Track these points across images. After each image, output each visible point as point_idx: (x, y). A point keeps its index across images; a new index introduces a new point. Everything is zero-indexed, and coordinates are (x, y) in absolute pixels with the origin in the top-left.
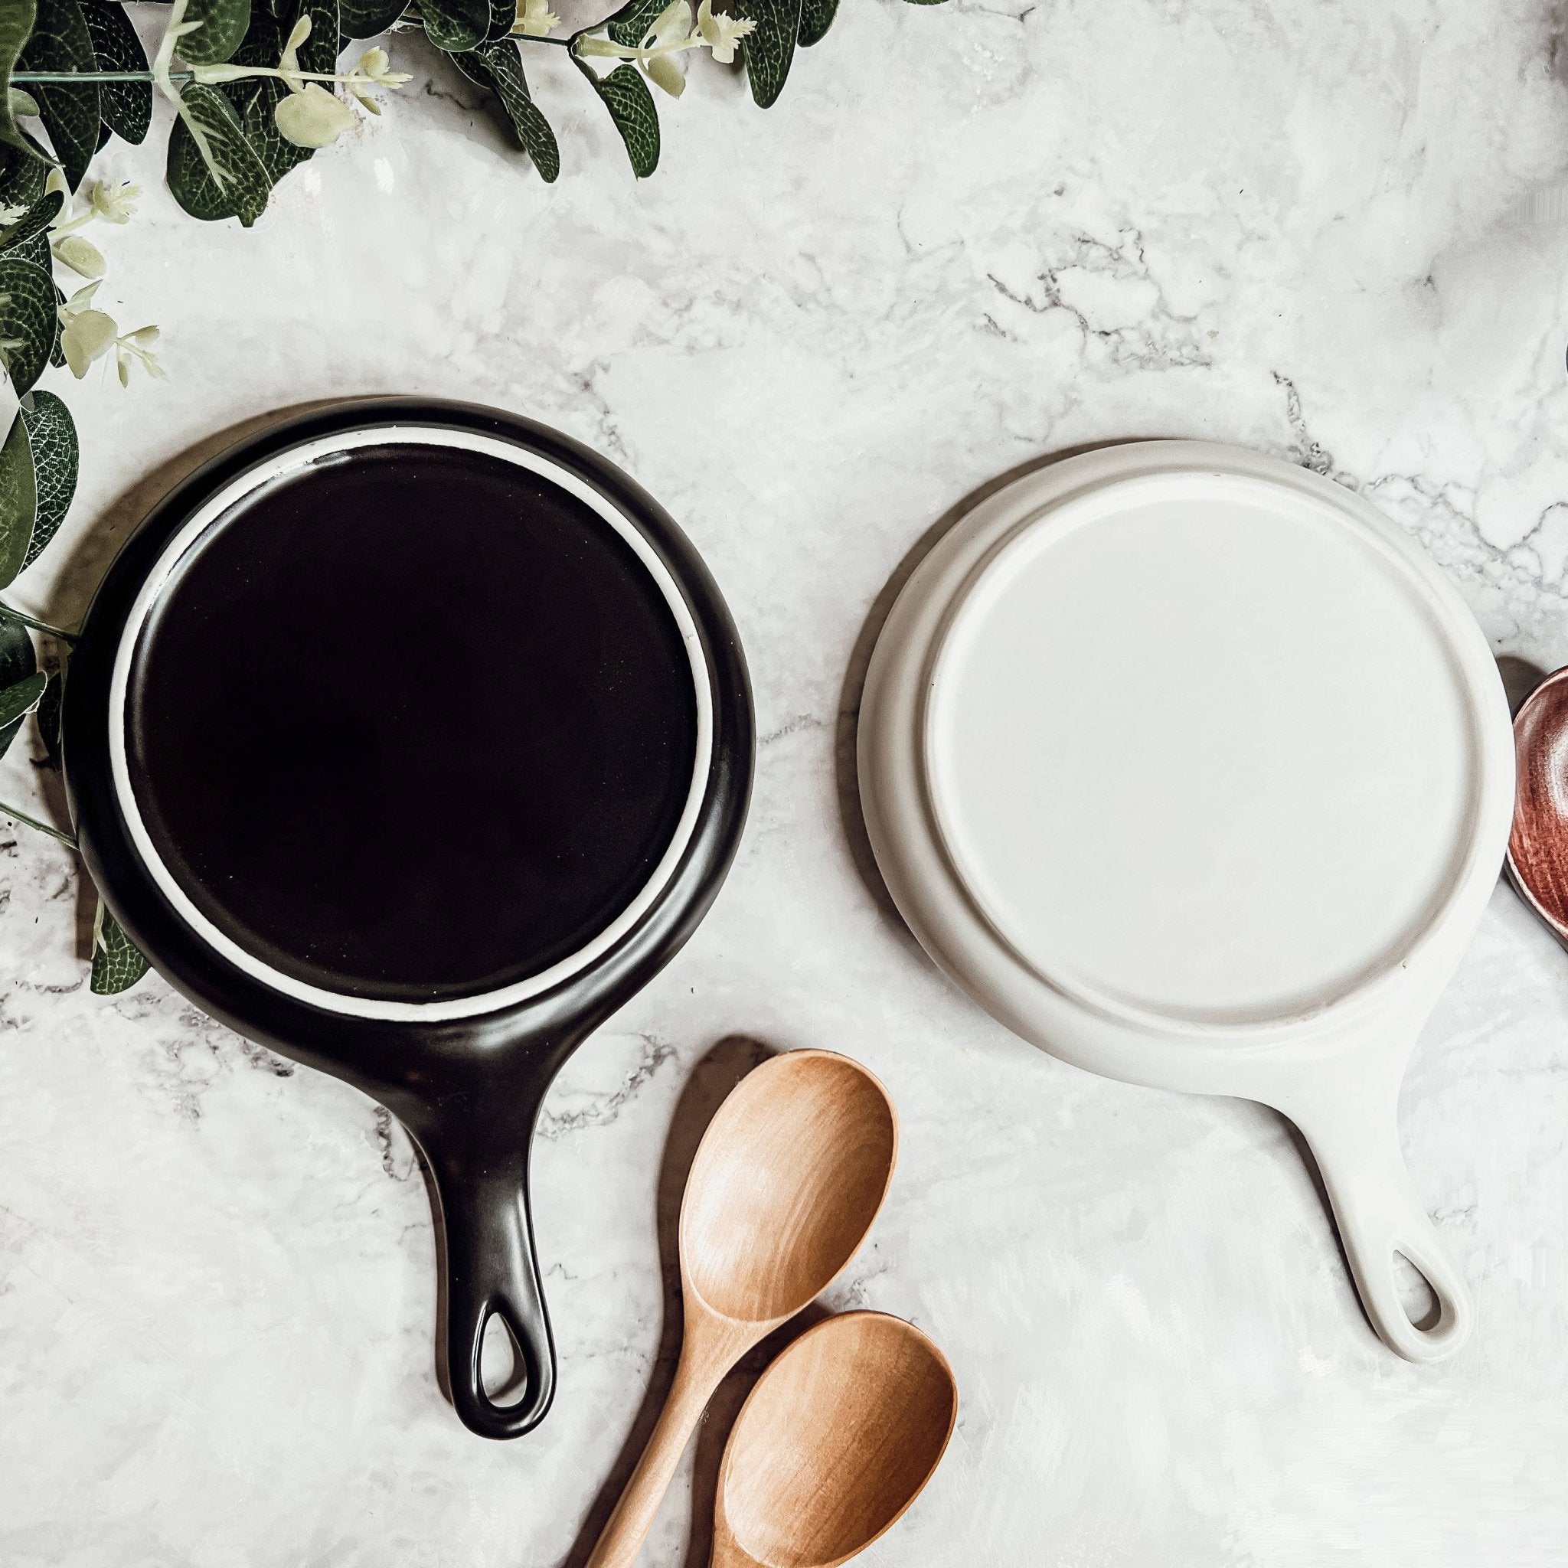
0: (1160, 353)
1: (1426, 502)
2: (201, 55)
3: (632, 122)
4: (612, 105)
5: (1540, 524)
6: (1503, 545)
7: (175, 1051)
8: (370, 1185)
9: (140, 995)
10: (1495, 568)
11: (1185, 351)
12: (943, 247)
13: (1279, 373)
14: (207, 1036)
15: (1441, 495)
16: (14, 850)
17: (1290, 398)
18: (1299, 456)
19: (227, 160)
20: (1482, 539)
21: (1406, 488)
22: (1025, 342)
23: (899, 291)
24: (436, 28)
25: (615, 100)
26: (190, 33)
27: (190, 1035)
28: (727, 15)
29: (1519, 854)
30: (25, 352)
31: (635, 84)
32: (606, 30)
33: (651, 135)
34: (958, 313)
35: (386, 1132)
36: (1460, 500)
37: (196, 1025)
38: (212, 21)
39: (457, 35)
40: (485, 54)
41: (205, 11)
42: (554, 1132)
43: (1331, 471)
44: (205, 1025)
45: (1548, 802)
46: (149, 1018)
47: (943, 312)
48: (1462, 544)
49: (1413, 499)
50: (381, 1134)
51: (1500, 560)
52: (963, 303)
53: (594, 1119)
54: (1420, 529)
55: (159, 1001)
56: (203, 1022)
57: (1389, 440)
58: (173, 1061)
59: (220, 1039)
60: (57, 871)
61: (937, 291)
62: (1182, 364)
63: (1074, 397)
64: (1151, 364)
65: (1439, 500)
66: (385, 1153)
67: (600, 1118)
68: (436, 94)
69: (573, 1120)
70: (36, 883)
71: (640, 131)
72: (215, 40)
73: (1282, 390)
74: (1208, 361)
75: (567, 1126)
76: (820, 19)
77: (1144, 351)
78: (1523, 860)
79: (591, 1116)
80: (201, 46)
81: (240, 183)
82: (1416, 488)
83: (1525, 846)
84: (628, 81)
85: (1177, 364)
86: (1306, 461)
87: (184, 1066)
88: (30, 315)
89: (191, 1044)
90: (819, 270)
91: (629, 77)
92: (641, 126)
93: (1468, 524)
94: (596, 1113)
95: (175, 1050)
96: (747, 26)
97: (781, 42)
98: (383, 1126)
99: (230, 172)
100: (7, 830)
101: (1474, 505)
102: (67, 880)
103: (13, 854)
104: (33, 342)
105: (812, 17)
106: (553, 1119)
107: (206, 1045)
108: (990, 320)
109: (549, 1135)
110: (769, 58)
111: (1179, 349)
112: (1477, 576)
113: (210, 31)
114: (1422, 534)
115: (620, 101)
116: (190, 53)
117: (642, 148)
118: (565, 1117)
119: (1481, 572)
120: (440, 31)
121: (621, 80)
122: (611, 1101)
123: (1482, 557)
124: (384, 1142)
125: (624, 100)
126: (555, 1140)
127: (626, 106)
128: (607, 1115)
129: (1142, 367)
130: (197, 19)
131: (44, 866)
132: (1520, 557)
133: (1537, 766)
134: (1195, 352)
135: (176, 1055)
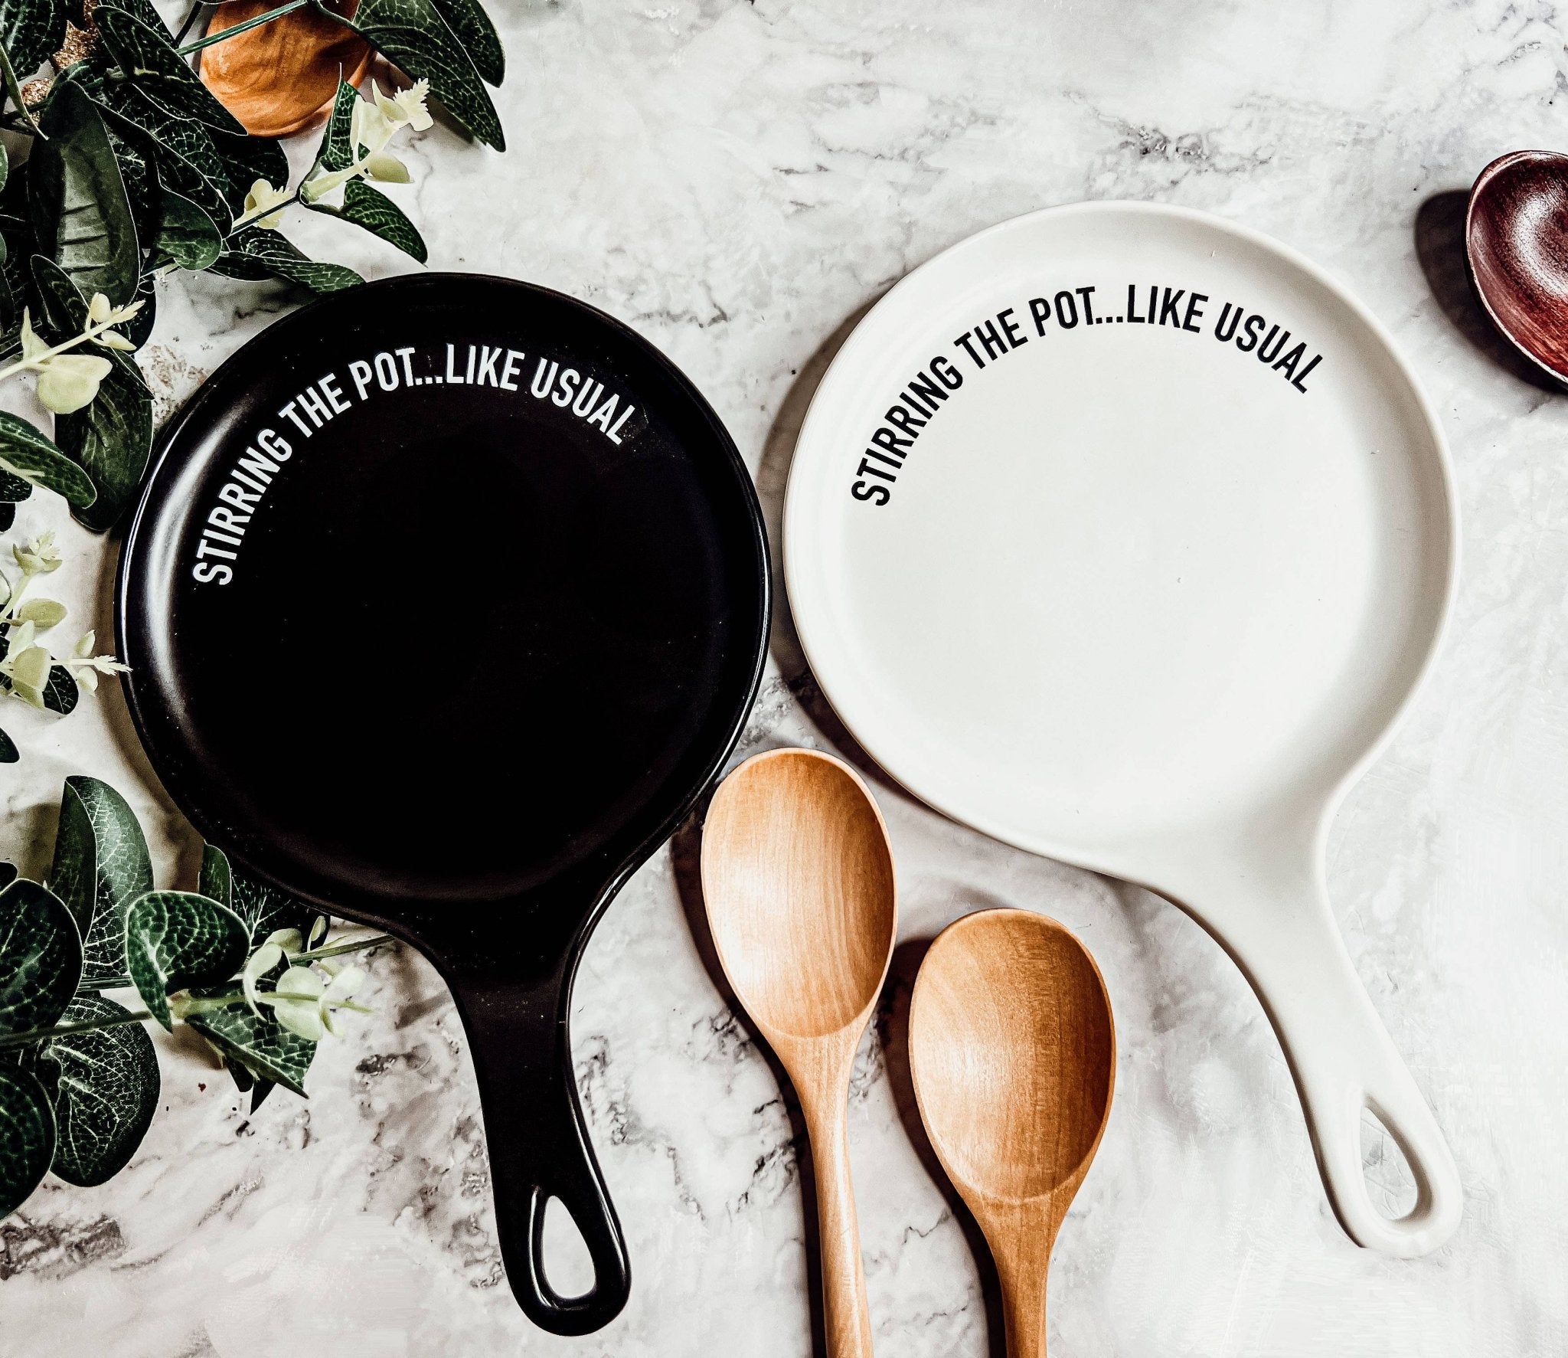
3: (384, 225)
4: (364, 222)
7: (474, 1225)
16: (249, 1128)
18: (1133, 148)
22: (835, 202)
24: (185, 258)
25: (363, 217)
28: (402, 91)
29: (1552, 358)
31: (365, 193)
32: (322, 168)
33: (405, 225)
35: (690, 1196)
39: (203, 253)
40: (245, 251)
43: (1170, 142)
44: (486, 1188)
45: (1550, 298)
55: (436, 1188)
56: (483, 1187)
58: (477, 1233)
60: (292, 1126)
63: (908, 221)
67: (869, 1076)
70: (283, 1146)
71: (395, 227)
76: (492, 54)
78: (1560, 361)
79: (860, 1079)
83: (1554, 348)
84: (358, 194)
86: (1142, 148)
87: (488, 1233)
91: (357, 191)
92: (394, 223)
94: (861, 1075)
95: (472, 1224)
96: (422, 87)
97: (474, 93)
100: (235, 1115)
102: (306, 1129)
103: (250, 1133)
105: (486, 56)
108: (797, 204)
110: (477, 112)
115: (366, 215)
117: (407, 239)
121: (354, 198)
125: (368, 212)
127: (372, 215)
128: (873, 1070)
131: (281, 1129)
133: (1519, 273)
135: (476, 1228)
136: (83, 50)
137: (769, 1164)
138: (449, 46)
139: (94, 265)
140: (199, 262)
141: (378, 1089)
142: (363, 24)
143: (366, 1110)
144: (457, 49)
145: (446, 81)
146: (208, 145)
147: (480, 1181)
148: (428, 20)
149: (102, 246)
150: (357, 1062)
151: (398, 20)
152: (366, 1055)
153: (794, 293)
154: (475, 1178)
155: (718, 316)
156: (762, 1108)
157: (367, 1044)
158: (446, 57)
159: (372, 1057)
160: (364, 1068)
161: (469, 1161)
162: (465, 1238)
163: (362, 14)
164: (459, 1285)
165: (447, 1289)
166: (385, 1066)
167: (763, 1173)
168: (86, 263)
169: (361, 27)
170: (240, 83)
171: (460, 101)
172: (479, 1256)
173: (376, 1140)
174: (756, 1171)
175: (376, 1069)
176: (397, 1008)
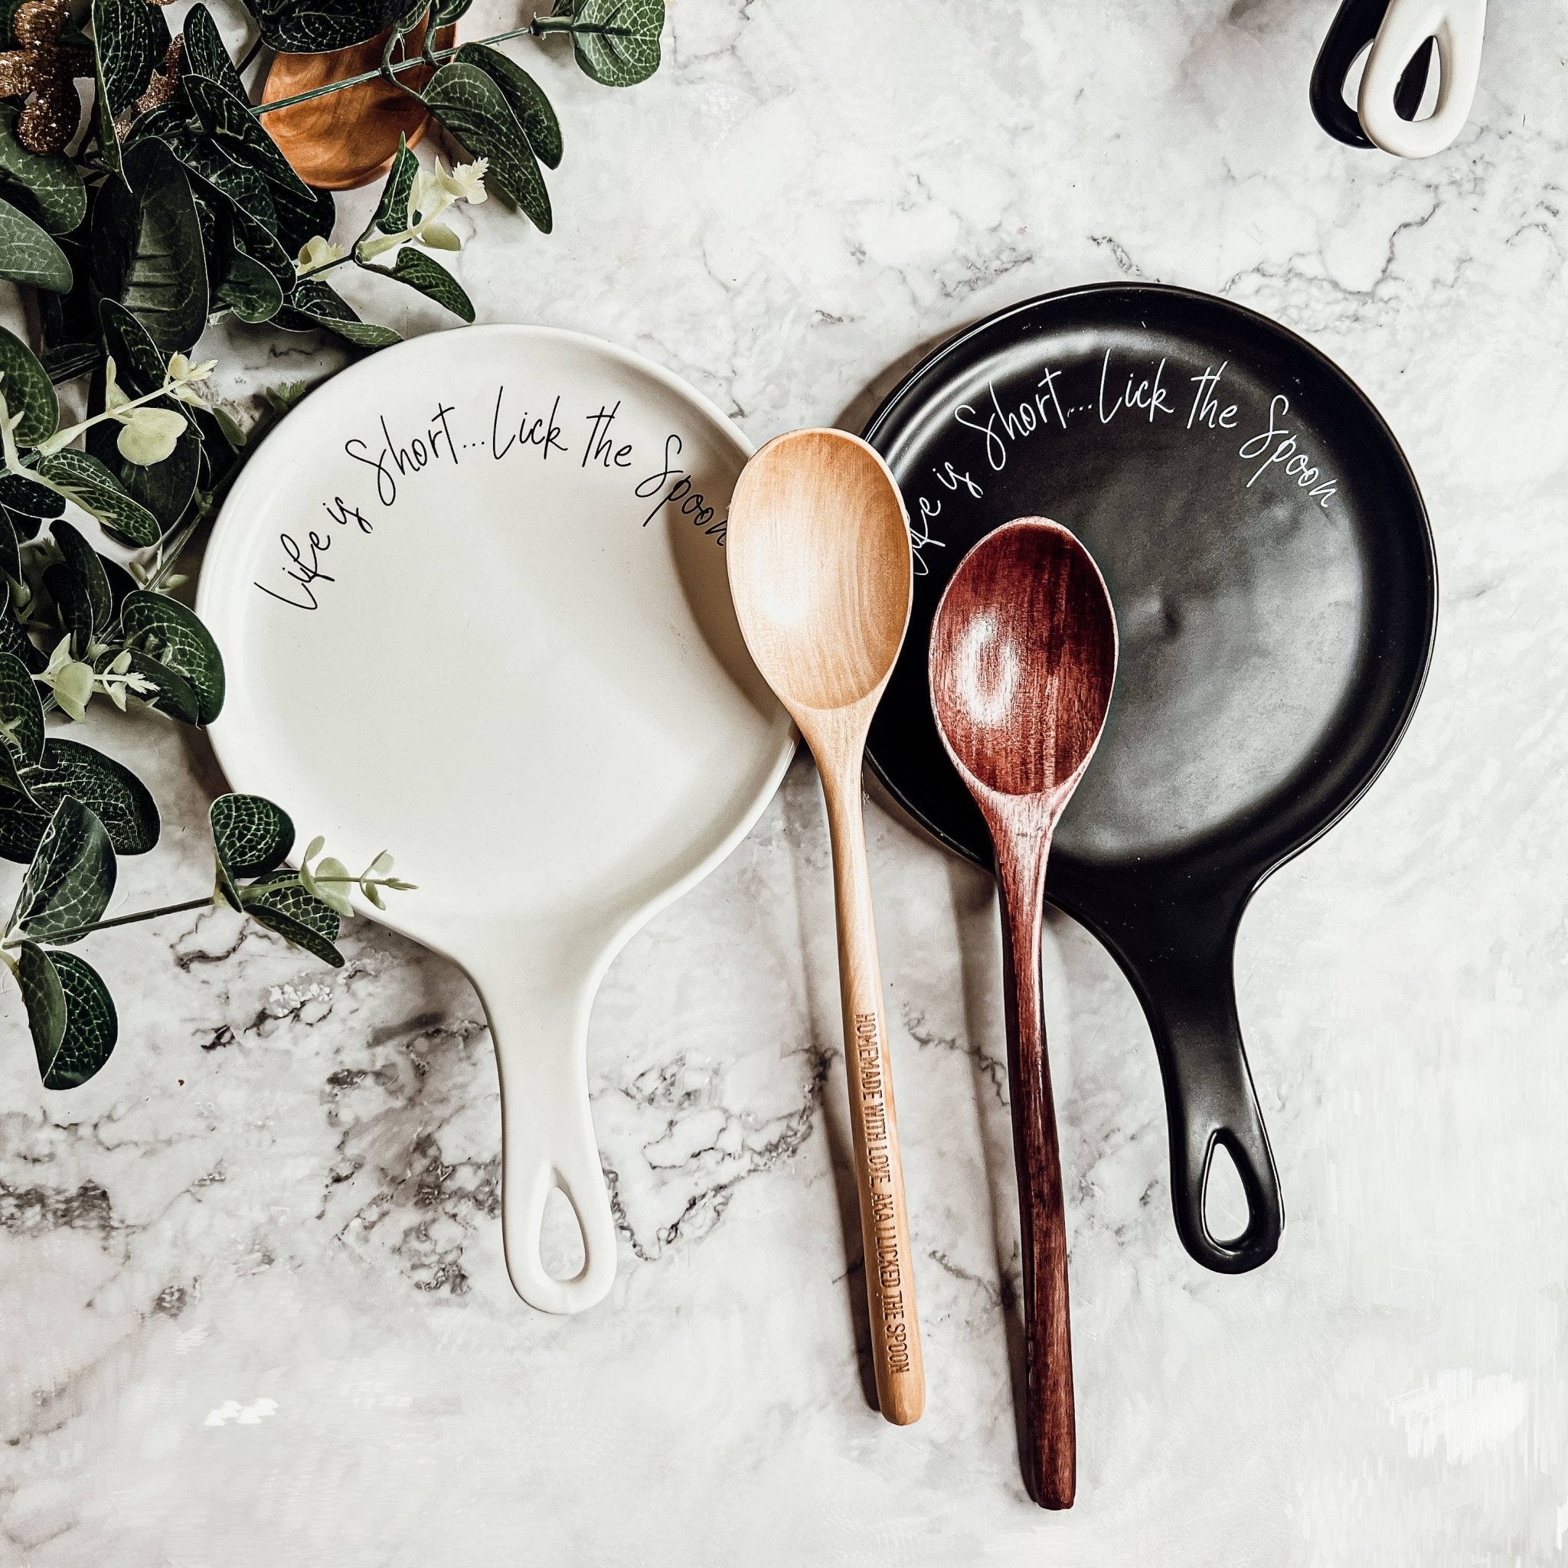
0: (983, 269)
1: (1278, 282)
2: (36, 436)
3: (433, 285)
4: (414, 283)
5: (1392, 253)
6: (1366, 287)
8: (632, 1274)
9: (374, 1199)
10: (1369, 310)
11: (1004, 257)
12: (755, 273)
13: (1096, 237)
14: (443, 1209)
15: (1290, 271)
17: (1115, 251)
19: (101, 503)
20: (1345, 291)
21: (1256, 280)
22: (862, 318)
23: (735, 327)
24: (243, 309)
25: (413, 277)
26: (19, 424)
27: (430, 1215)
28: (462, 166)
30: (26, 725)
31: (418, 259)
32: (376, 228)
33: (456, 291)
34: (793, 322)
35: (625, 1224)
36: (1310, 267)
37: (430, 1203)
38: (30, 408)
39: (262, 307)
41: (22, 403)
42: (766, 1164)
44: (438, 1199)
46: (390, 1214)
47: (781, 326)
48: (1328, 303)
49: (1267, 286)
50: (622, 1228)
51: (1370, 301)
52: (792, 313)
53: (793, 1139)
54: (1285, 309)
55: (392, 1197)
56: (435, 1198)
57: (1221, 246)
58: (425, 1241)
59: (455, 1206)
61: (768, 310)
62: (1007, 270)
64: (979, 282)
65: (1290, 275)
66: (632, 1242)
67: (799, 1135)
68: (281, 353)
69: (776, 1147)
71: (445, 290)
72: (40, 420)
73: (1105, 249)
74: (1028, 255)
75: (774, 1154)
76: (552, 142)
77: (969, 275)
79: (790, 1137)
80: (33, 430)
81: (120, 515)
82: (1264, 275)
84: (413, 259)
85: (1002, 272)
87: (436, 1242)
88: (17, 695)
89: (434, 1221)
90: (660, 343)
91: (410, 257)
92: (444, 286)
93: (1326, 285)
94: (793, 1133)
95: (422, 1232)
97: (529, 177)
98: (621, 1221)
99: (109, 511)
101: (1324, 264)
104: (29, 715)
105: (546, 144)
106: (760, 1153)
107: (446, 1217)
108: (823, 314)
109: (762, 1168)
110: (529, 193)
111: (998, 258)
112: (1356, 325)
113: (32, 416)
114: (1288, 312)
116: (28, 439)
117: (457, 301)
118: (769, 1147)
119: (1357, 319)
120: (248, 309)
121: (407, 262)
122: (801, 1117)
123: (1352, 306)
124: (627, 1233)
125: (419, 275)
126: (769, 1170)
127: (423, 277)
129: (973, 289)
130: (18, 411)
132: (1386, 290)
134: (1014, 254)
135: (425, 1235)
136: (161, 96)
137: (699, 1204)
138: (513, 134)
139: (157, 308)
140: (257, 315)
141: (346, 1100)
142: (432, 100)
143: (333, 1118)
144: (520, 137)
145: (504, 162)
146: (263, 187)
147: (433, 1194)
148: (497, 108)
149: (169, 293)
150: (328, 1074)
151: (468, 103)
152: (337, 1069)
153: (809, 399)
154: (430, 1190)
155: (736, 413)
156: (699, 1153)
157: (339, 1058)
158: (508, 142)
159: (343, 1071)
160: (335, 1080)
161: (425, 1175)
162: (414, 1244)
163: (433, 90)
164: (405, 1285)
165: (393, 1288)
166: (355, 1080)
167: (693, 1212)
168: (149, 305)
169: (429, 101)
170: (296, 126)
171: (515, 181)
172: (427, 1261)
173: (340, 1147)
174: (687, 1210)
175: (345, 1083)
176: (370, 1029)
